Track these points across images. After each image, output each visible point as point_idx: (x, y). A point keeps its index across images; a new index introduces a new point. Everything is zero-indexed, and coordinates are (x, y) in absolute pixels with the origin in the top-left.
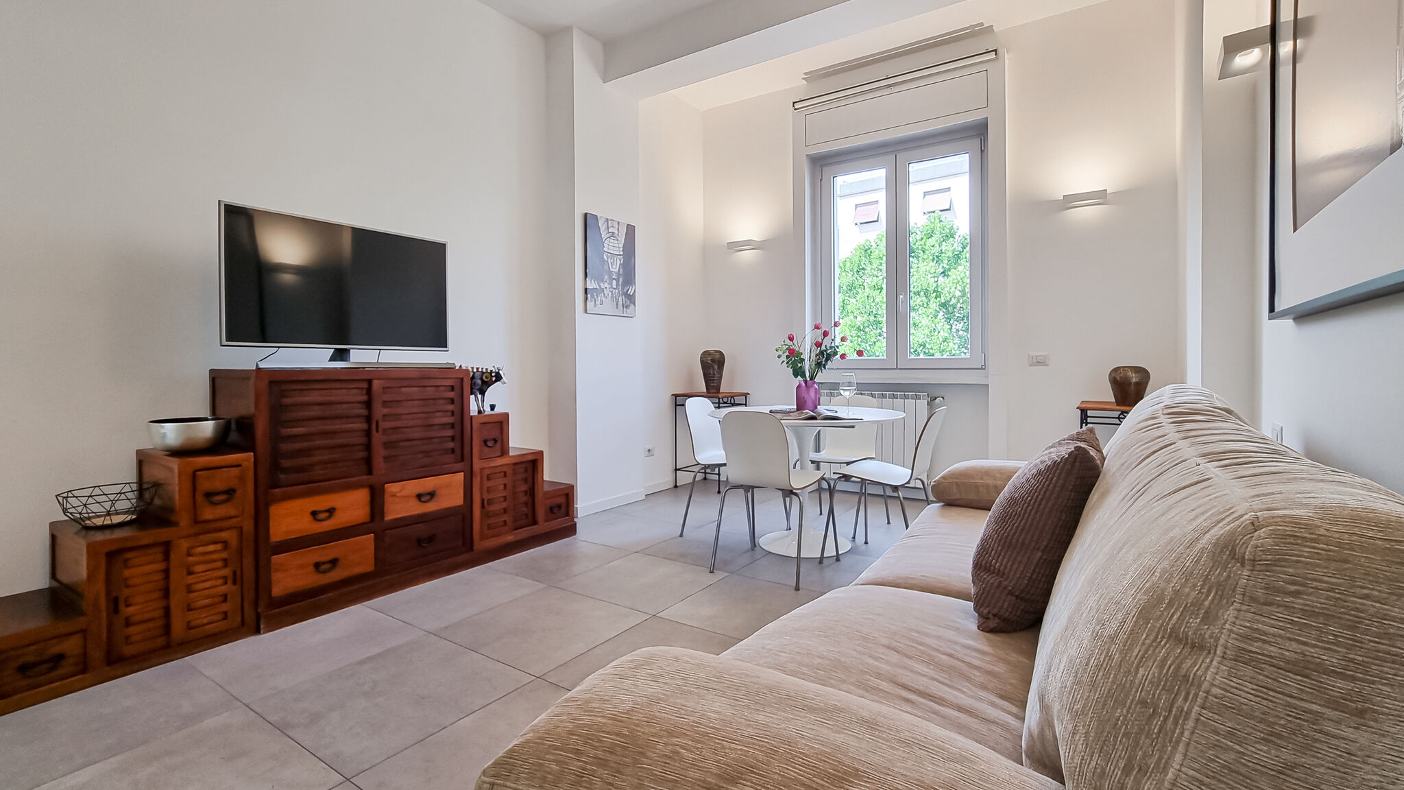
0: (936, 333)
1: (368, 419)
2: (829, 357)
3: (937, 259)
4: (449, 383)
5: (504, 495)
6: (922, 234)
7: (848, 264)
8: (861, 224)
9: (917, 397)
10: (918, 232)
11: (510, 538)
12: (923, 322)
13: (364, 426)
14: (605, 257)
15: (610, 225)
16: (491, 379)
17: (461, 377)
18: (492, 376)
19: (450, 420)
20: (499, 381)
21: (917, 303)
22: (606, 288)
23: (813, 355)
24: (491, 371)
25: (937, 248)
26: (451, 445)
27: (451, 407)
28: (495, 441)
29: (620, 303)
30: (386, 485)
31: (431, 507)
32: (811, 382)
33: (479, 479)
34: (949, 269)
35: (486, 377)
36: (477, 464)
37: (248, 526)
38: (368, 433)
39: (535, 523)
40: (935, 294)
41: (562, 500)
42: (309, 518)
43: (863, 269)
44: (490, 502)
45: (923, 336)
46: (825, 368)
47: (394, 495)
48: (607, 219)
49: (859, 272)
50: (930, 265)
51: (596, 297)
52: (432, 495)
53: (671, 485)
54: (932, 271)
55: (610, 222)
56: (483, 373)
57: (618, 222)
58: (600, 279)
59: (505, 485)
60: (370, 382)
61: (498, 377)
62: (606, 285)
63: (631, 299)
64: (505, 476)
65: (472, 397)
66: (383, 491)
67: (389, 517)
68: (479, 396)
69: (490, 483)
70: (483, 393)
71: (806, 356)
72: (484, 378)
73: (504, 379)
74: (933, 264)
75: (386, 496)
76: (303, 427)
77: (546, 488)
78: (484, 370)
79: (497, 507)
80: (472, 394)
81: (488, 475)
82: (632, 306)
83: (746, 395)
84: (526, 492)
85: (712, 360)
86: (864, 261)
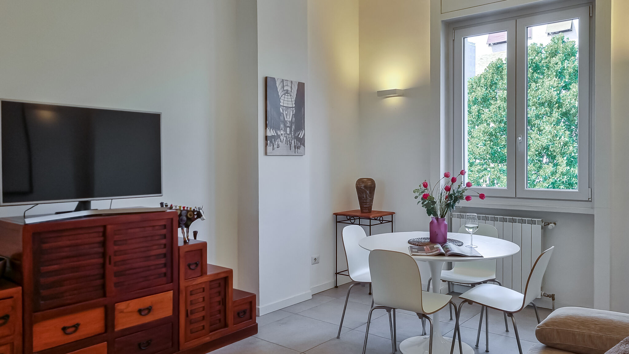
0: (558, 139)
1: (104, 255)
2: (456, 199)
3: (560, 75)
4: (163, 223)
5: (203, 305)
6: (547, 54)
7: (483, 80)
8: (494, 44)
9: (533, 223)
10: (544, 52)
11: (207, 339)
12: (547, 128)
13: (101, 261)
14: (281, 110)
15: (285, 84)
16: (194, 217)
17: (171, 217)
18: (194, 215)
19: (163, 251)
20: (200, 218)
21: (542, 112)
22: (282, 134)
23: (443, 199)
24: (194, 210)
25: (560, 65)
26: (164, 270)
27: (164, 241)
28: (197, 264)
29: (293, 145)
30: (116, 304)
31: (149, 319)
32: (442, 219)
33: (184, 295)
34: (570, 84)
35: (190, 215)
36: (183, 284)
37: (18, 342)
38: (103, 265)
39: (226, 326)
40: (557, 105)
41: (247, 307)
42: (60, 333)
43: (496, 83)
44: (192, 312)
45: (546, 141)
46: (453, 208)
47: (122, 312)
48: (283, 80)
49: (492, 86)
50: (554, 79)
51: (274, 142)
52: (149, 310)
53: (332, 286)
54: (555, 85)
55: (285, 82)
56: (188, 211)
57: (292, 82)
58: (277, 128)
59: (204, 298)
60: (105, 227)
61: (199, 215)
62: (282, 132)
63: (301, 142)
64: (204, 291)
65: (180, 230)
66: (113, 309)
67: (118, 328)
68: (185, 229)
69: (193, 298)
70: (187, 226)
71: (437, 199)
72: (189, 216)
73: (204, 216)
74: (557, 80)
75: (116, 313)
76: (57, 264)
77: (235, 298)
78: (189, 209)
79: (198, 315)
80: (179, 227)
81: (191, 291)
82: (302, 147)
83: (392, 214)
84: (219, 302)
85: (365, 187)
86: (496, 77)
